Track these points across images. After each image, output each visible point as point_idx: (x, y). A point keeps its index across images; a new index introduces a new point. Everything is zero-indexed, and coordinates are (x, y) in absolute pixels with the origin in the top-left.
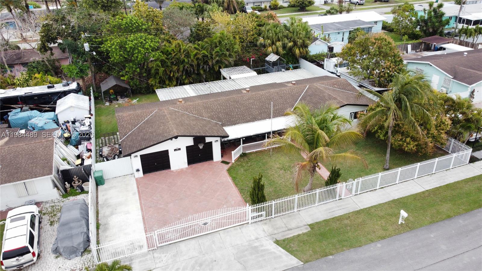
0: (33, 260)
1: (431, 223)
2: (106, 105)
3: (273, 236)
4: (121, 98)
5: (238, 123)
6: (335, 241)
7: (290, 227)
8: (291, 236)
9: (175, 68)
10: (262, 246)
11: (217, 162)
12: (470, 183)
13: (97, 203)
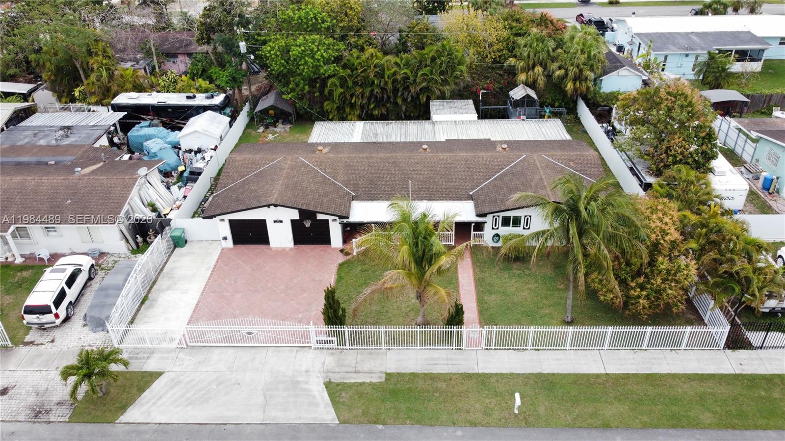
0: (55, 323)
1: (567, 426)
2: (258, 131)
3: (330, 374)
4: (283, 124)
5: (378, 199)
6: (403, 407)
7: (360, 368)
8: (353, 381)
9: (359, 91)
10: (306, 383)
11: (335, 249)
12: (694, 383)
13: (162, 270)
